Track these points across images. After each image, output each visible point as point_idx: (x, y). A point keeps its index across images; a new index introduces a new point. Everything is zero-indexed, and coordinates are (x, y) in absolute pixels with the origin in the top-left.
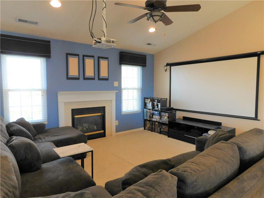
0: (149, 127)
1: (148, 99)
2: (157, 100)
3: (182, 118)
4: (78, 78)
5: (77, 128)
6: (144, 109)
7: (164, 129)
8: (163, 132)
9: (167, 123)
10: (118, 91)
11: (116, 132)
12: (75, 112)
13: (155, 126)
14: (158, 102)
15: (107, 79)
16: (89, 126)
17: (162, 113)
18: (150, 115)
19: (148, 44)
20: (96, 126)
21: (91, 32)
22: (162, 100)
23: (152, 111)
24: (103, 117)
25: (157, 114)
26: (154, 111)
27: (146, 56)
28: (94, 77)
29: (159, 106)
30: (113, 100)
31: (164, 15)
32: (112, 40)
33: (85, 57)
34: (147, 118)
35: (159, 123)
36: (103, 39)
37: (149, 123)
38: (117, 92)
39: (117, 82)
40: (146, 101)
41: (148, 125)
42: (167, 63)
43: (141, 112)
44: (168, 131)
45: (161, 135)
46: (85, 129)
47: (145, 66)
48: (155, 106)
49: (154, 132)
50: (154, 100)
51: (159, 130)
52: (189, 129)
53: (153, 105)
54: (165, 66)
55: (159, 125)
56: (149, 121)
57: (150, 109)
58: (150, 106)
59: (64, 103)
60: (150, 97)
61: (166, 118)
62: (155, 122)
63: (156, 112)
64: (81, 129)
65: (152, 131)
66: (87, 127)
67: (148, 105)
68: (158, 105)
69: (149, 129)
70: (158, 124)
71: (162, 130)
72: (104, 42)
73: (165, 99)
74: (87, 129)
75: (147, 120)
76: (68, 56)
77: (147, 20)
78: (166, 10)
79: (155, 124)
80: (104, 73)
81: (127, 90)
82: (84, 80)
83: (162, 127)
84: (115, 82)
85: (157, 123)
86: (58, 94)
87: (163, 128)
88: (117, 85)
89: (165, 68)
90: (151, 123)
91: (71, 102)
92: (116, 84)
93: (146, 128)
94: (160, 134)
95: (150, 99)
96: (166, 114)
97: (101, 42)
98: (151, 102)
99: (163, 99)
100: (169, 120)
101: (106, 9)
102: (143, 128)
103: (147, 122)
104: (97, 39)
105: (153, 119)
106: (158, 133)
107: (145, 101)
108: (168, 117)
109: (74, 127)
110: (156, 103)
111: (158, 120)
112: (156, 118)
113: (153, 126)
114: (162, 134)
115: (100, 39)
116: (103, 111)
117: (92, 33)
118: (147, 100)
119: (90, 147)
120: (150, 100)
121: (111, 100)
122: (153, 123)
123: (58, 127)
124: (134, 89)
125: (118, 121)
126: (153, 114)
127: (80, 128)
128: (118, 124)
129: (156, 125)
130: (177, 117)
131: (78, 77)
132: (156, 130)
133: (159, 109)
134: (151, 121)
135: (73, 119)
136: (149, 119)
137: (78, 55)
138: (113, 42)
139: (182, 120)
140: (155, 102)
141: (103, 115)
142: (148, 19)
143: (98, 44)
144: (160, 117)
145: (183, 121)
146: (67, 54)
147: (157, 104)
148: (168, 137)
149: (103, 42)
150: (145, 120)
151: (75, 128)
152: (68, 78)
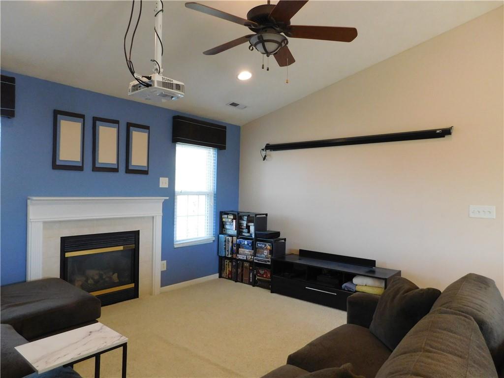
0: (231, 273)
1: (227, 214)
2: (246, 217)
3: (298, 253)
4: (80, 167)
5: (72, 282)
6: (221, 236)
7: (262, 275)
8: (259, 283)
9: (270, 263)
10: (168, 198)
11: (162, 285)
12: (68, 243)
13: (242, 271)
14: (249, 221)
15: (145, 172)
16: (101, 276)
17: (258, 244)
18: (232, 247)
19: (234, 104)
20: (116, 275)
21: (128, 60)
22: (258, 216)
23: (237, 238)
24: (134, 255)
25: (248, 244)
26: (240, 238)
27: (226, 129)
28: (116, 167)
29: (252, 229)
30: (156, 216)
31: (286, 41)
32: (175, 82)
33: (98, 123)
34: (227, 253)
35: (252, 263)
36: (157, 78)
37: (230, 263)
38: (165, 200)
39: (166, 180)
40: (224, 220)
41: (228, 267)
42: (267, 144)
43: (214, 241)
44: (270, 280)
45: (256, 288)
46: (90, 281)
47: (224, 148)
48: (243, 229)
49: (242, 282)
50: (241, 216)
51: (251, 279)
52: (313, 274)
53: (239, 227)
54: (263, 150)
55: (251, 268)
56: (231, 259)
57: (231, 236)
58: (231, 228)
59: (45, 223)
60: (232, 211)
61: (266, 253)
62: (243, 261)
63: (246, 242)
64: (80, 283)
65: (236, 281)
66: (96, 277)
67: (227, 227)
68: (249, 226)
69: (230, 276)
70: (250, 266)
71: (257, 277)
72: (158, 85)
73: (263, 214)
74: (96, 282)
75: (226, 258)
76: (59, 116)
77: (249, 48)
78: (289, 33)
79: (242, 267)
80: (139, 159)
81: (187, 196)
82: (93, 171)
83: (258, 272)
84: (161, 179)
85: (246, 264)
86: (29, 201)
87: (260, 274)
88: (166, 186)
89: (264, 153)
90: (234, 263)
91: (60, 222)
92: (164, 183)
93: (223, 275)
94: (253, 286)
95: (233, 214)
96: (265, 245)
97: (151, 85)
98: (234, 221)
99: (260, 215)
100: (273, 257)
101: (163, 15)
102: (217, 275)
103: (226, 263)
104: (143, 76)
105: (238, 255)
106: (250, 283)
107: (222, 219)
108: (271, 252)
109: (64, 279)
110: (244, 223)
111: (249, 258)
112: (245, 253)
113: (239, 270)
114: (258, 286)
115: (149, 78)
116: (135, 240)
117: (130, 62)
118: (226, 216)
119: (118, 334)
120: (232, 217)
121: (153, 217)
122: (238, 264)
123: (25, 281)
124: (199, 194)
125: (166, 261)
126: (239, 246)
127: (79, 280)
128: (167, 268)
129: (246, 267)
130: (287, 252)
131: (80, 165)
132: (244, 278)
133: (251, 234)
134: (235, 259)
135: (64, 261)
136: (230, 256)
137: (82, 116)
138: (178, 87)
139: (298, 257)
140: (244, 220)
141: (134, 249)
142: (251, 48)
143: (143, 89)
144: (253, 251)
145: (300, 259)
146: (57, 113)
147: (247, 224)
148: (271, 293)
149: (156, 85)
150: (222, 259)
151: (67, 281)
152: (56, 166)
